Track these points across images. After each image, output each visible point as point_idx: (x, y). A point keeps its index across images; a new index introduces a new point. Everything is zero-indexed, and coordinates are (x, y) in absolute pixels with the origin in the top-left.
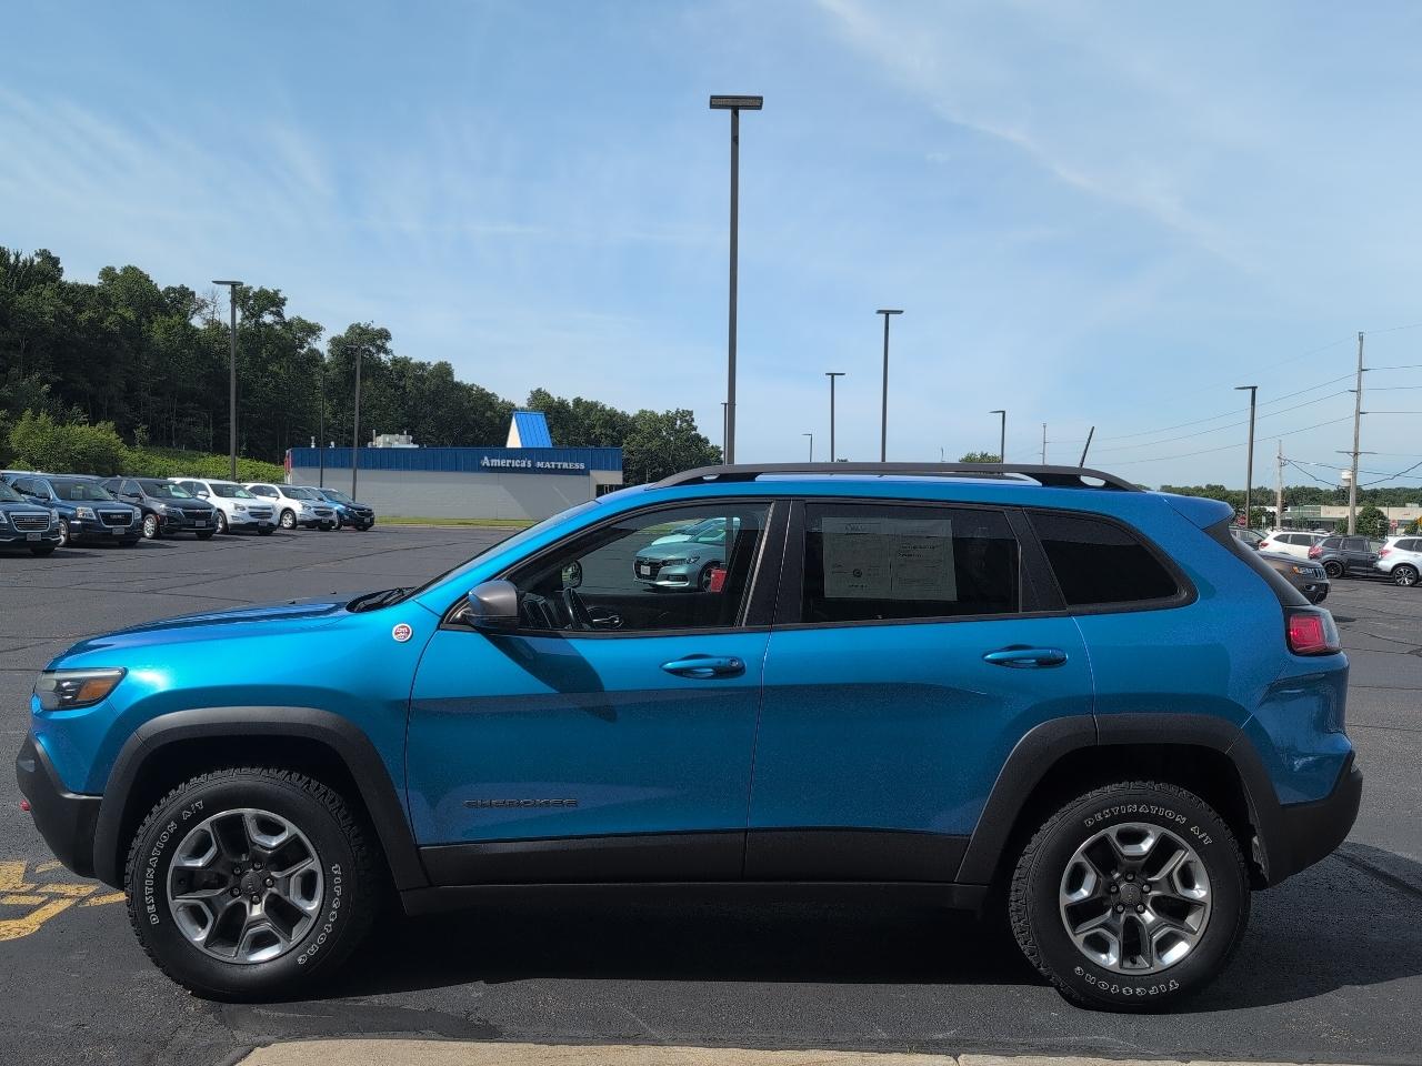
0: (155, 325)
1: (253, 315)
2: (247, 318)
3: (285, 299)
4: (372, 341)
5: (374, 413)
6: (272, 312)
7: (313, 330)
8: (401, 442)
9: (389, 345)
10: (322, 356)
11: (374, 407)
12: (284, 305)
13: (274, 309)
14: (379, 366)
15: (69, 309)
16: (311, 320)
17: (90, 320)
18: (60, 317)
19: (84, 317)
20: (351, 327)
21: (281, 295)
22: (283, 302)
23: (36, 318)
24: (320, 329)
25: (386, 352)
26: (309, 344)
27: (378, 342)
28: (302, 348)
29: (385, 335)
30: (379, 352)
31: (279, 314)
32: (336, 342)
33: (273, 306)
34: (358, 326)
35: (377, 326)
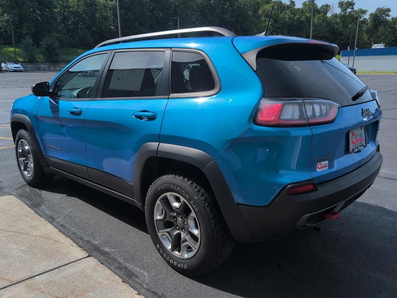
0: (315, 17)
1: (344, 10)
2: (342, 11)
3: (355, 3)
4: (384, 13)
5: (383, 37)
6: (351, 8)
7: (364, 12)
8: (381, 46)
9: (390, 13)
10: (367, 20)
11: (383, 35)
12: (354, 5)
13: (351, 7)
14: (386, 22)
15: (292, 16)
16: (364, 9)
17: (298, 18)
18: (290, 19)
19: (296, 17)
20: (377, 9)
21: (354, 2)
22: (354, 4)
23: (284, 19)
24: (367, 11)
25: (389, 16)
26: (363, 17)
27: (386, 13)
28: (360, 18)
29: (389, 10)
30: (386, 16)
31: (353, 8)
32: (371, 15)
33: (351, 6)
34: (380, 8)
35: (386, 8)
